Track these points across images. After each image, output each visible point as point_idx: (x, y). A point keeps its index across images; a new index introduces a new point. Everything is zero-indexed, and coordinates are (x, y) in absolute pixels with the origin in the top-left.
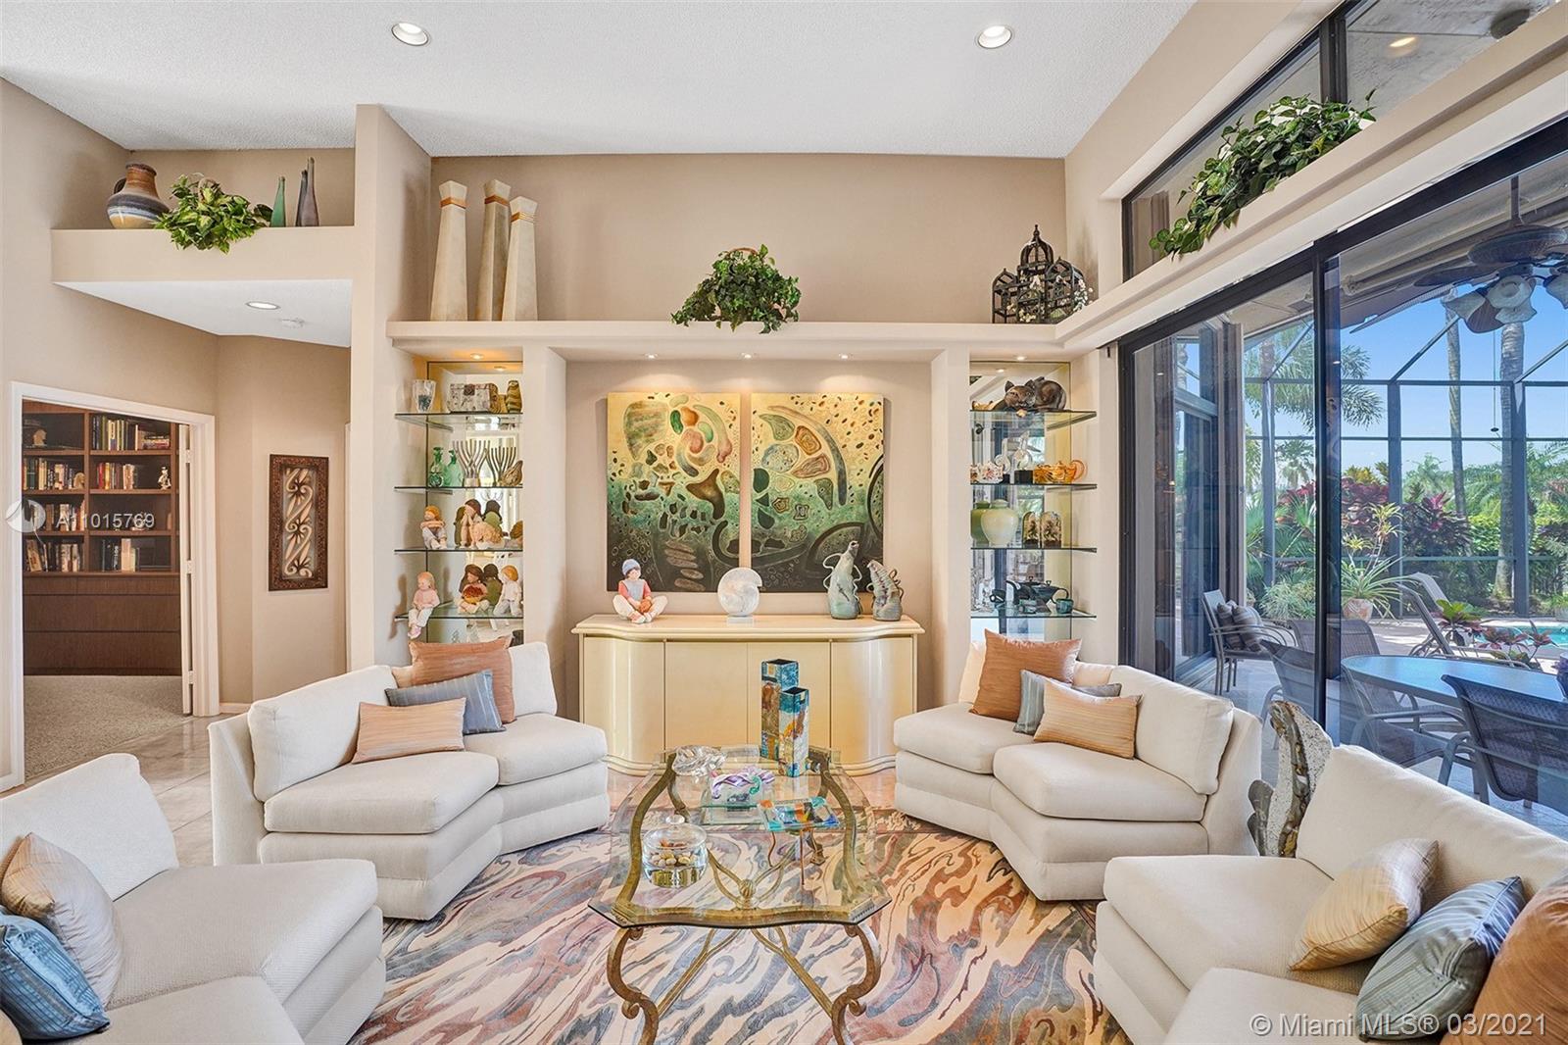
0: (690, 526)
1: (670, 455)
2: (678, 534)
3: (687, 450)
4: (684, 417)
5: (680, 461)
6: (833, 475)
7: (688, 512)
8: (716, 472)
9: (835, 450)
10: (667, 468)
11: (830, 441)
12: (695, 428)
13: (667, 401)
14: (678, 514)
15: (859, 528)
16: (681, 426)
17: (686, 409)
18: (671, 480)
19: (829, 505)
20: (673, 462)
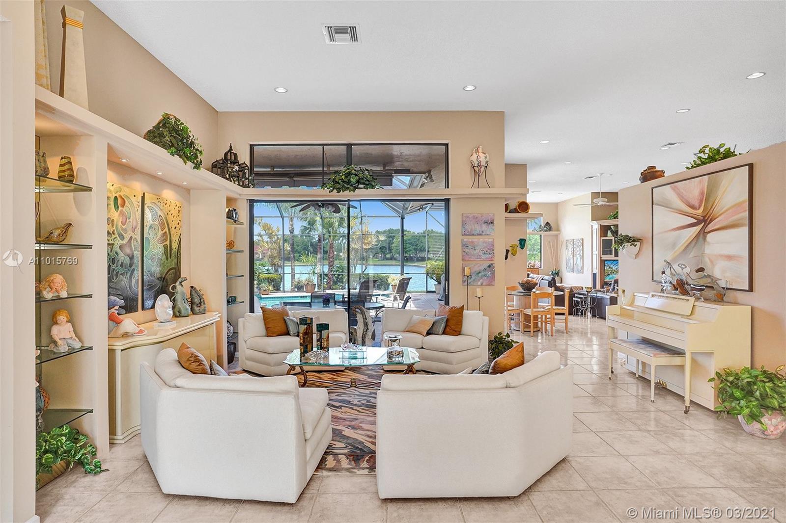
0: (120, 273)
1: (113, 226)
2: (115, 278)
3: (120, 224)
4: (119, 201)
5: (117, 229)
6: (168, 243)
7: (120, 263)
8: (131, 237)
9: (169, 229)
10: (111, 234)
11: (168, 224)
12: (124, 209)
13: (112, 188)
14: (115, 265)
15: (174, 270)
16: (118, 207)
17: (120, 196)
18: (112, 242)
19: (167, 259)
20: (114, 230)
